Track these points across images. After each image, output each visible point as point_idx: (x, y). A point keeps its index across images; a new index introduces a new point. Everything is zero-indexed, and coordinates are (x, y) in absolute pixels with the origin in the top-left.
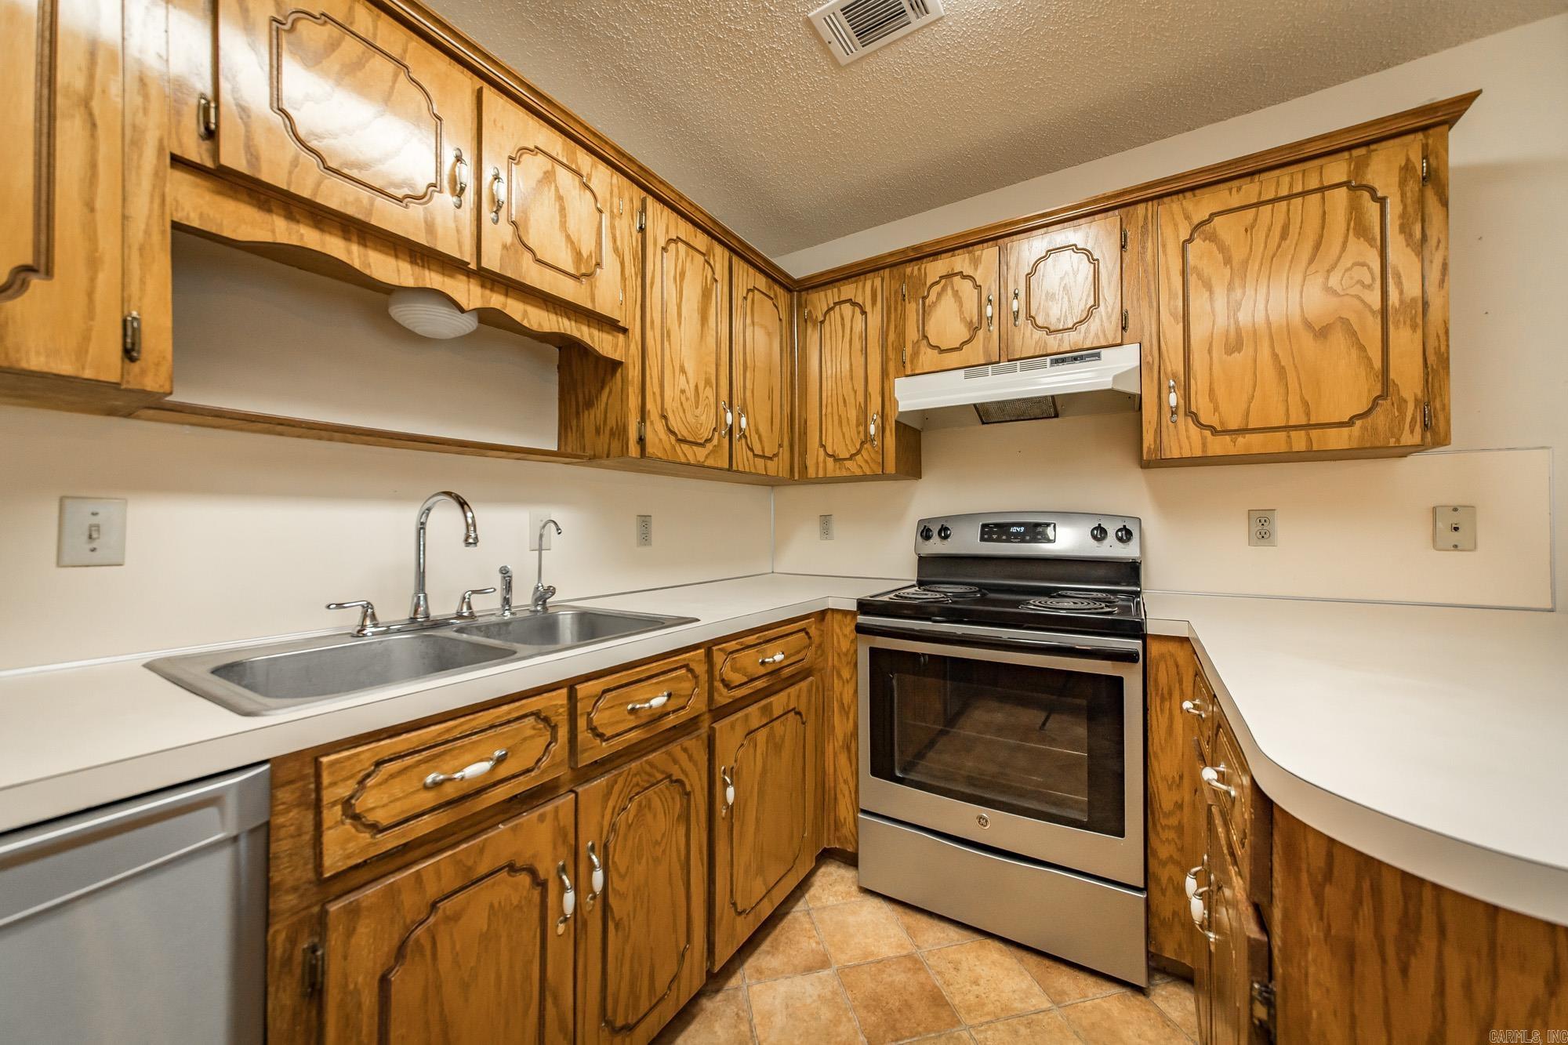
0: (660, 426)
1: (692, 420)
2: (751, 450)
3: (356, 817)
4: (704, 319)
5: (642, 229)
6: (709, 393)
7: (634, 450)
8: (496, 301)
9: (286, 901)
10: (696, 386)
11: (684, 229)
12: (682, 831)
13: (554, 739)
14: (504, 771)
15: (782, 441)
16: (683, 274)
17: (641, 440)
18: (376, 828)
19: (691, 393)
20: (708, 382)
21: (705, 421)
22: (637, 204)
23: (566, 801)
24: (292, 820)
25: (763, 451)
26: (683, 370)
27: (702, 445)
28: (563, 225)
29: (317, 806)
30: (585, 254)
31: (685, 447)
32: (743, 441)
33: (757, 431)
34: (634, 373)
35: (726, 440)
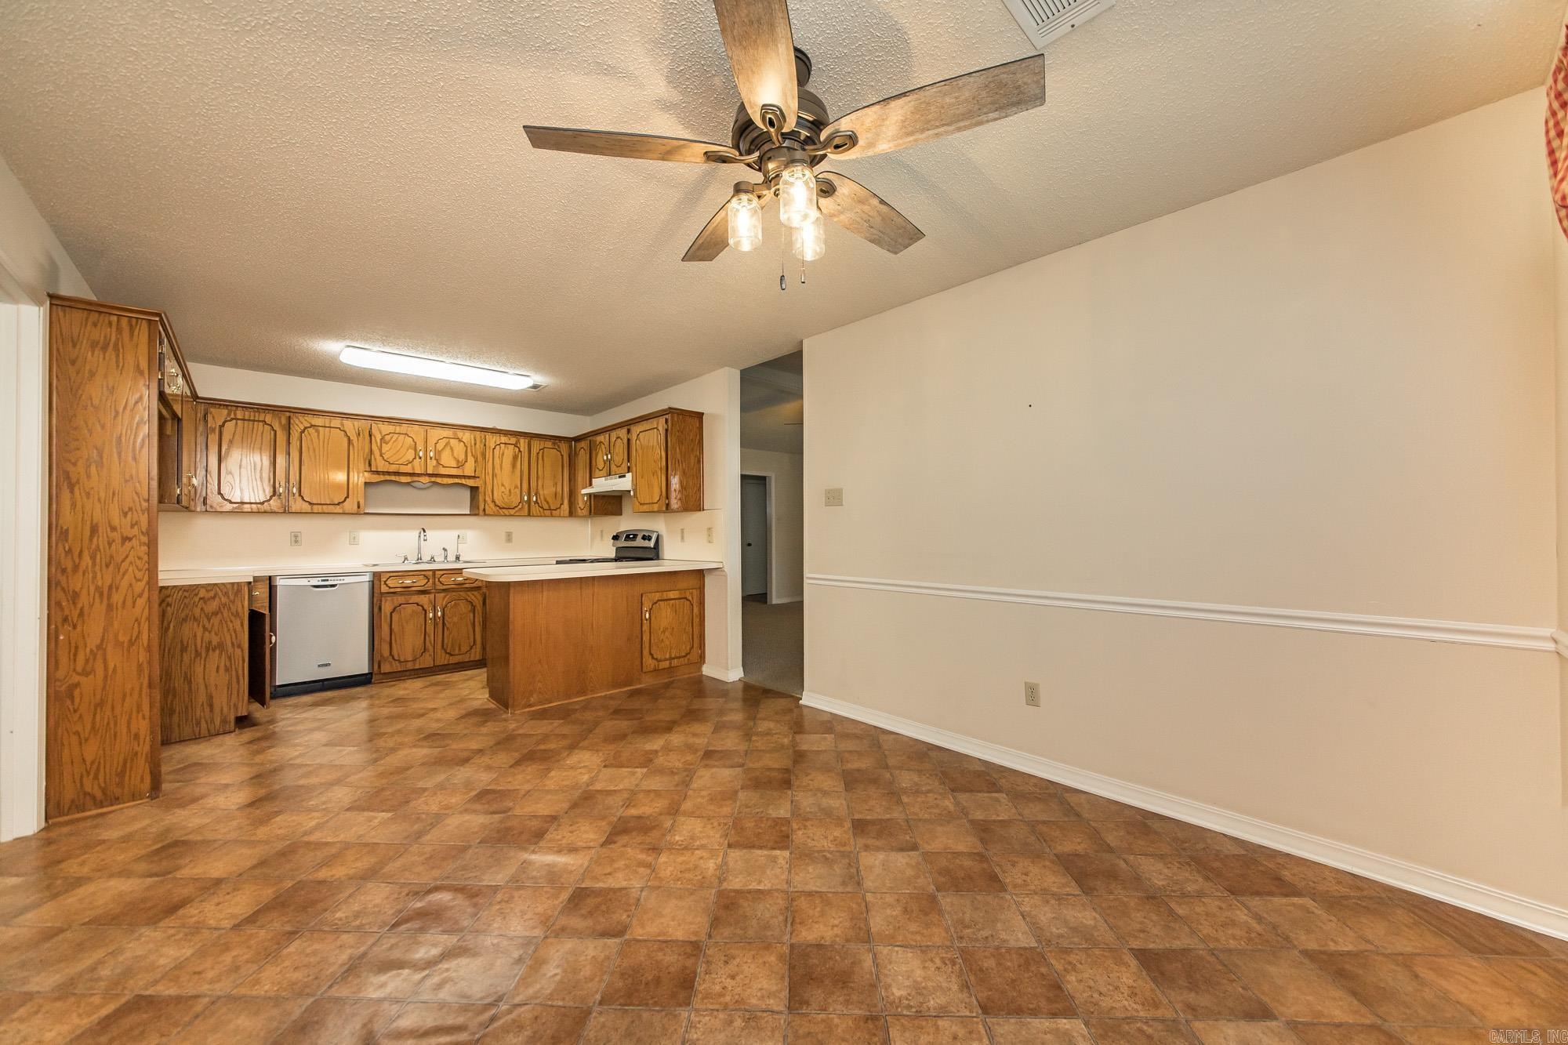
0: (492, 505)
1: (506, 500)
2: (542, 508)
3: (387, 585)
4: (514, 466)
5: (485, 445)
6: (518, 491)
7: (481, 512)
8: (433, 479)
9: (376, 595)
10: (510, 490)
11: (504, 439)
12: (472, 615)
13: (428, 581)
14: (415, 585)
15: (563, 502)
16: (503, 454)
17: (484, 510)
18: (390, 588)
19: (507, 492)
20: (516, 487)
21: (515, 500)
22: (483, 437)
23: (432, 596)
24: (376, 582)
25: (550, 507)
26: (503, 485)
27: (514, 508)
28: (453, 455)
29: (380, 581)
30: (460, 460)
31: (504, 510)
32: (537, 505)
33: (545, 500)
34: (481, 490)
35: (526, 506)
